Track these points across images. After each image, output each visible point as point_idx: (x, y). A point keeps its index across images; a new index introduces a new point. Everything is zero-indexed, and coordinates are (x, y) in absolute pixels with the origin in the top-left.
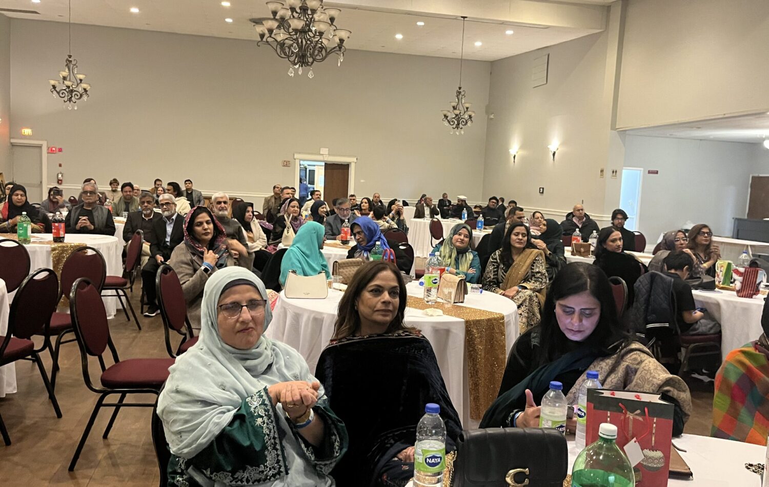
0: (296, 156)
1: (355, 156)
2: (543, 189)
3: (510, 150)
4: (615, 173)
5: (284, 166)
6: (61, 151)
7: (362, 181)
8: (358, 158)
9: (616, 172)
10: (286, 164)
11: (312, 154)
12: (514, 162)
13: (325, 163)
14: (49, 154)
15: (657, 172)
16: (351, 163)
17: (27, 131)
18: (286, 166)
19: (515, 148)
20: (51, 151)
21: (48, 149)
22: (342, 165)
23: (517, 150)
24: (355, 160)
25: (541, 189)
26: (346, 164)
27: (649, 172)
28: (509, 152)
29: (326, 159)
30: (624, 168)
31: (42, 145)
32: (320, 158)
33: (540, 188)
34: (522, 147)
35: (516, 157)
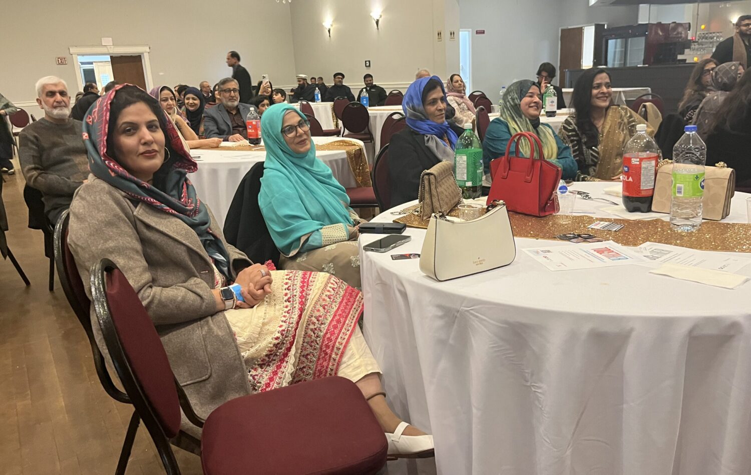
0: (72, 50)
1: (147, 45)
2: (369, 61)
3: (323, 24)
4: (452, 35)
5: (59, 64)
7: (161, 74)
8: (151, 46)
9: (454, 33)
10: (62, 61)
11: (93, 46)
12: (330, 36)
13: (111, 57)
15: (483, 32)
16: (143, 53)
18: (62, 63)
19: (328, 21)
22: (131, 56)
23: (331, 23)
24: (148, 50)
25: (368, 62)
26: (137, 55)
27: (478, 32)
28: (323, 26)
29: (111, 51)
30: (461, 30)
32: (104, 50)
33: (366, 61)
34: (337, 19)
35: (331, 32)
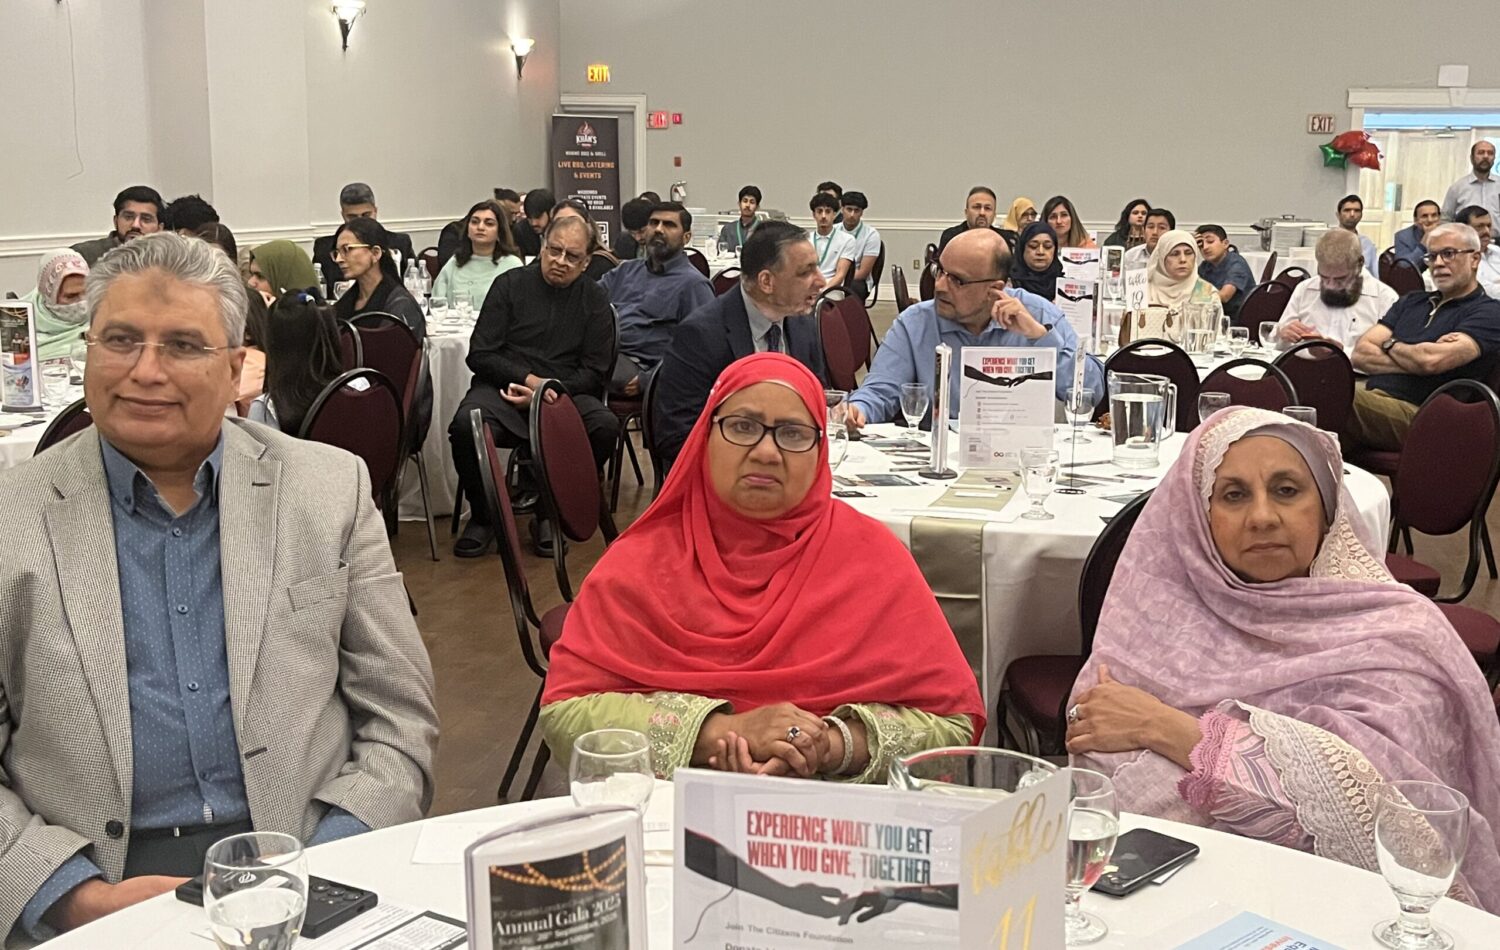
0: (1355, 98)
5: (1313, 132)
6: (679, 122)
10: (1321, 126)
11: (1411, 86)
14: (650, 132)
17: (600, 71)
18: (1321, 131)
20: (654, 124)
21: (649, 120)
31: (634, 107)
32: (1439, 99)
